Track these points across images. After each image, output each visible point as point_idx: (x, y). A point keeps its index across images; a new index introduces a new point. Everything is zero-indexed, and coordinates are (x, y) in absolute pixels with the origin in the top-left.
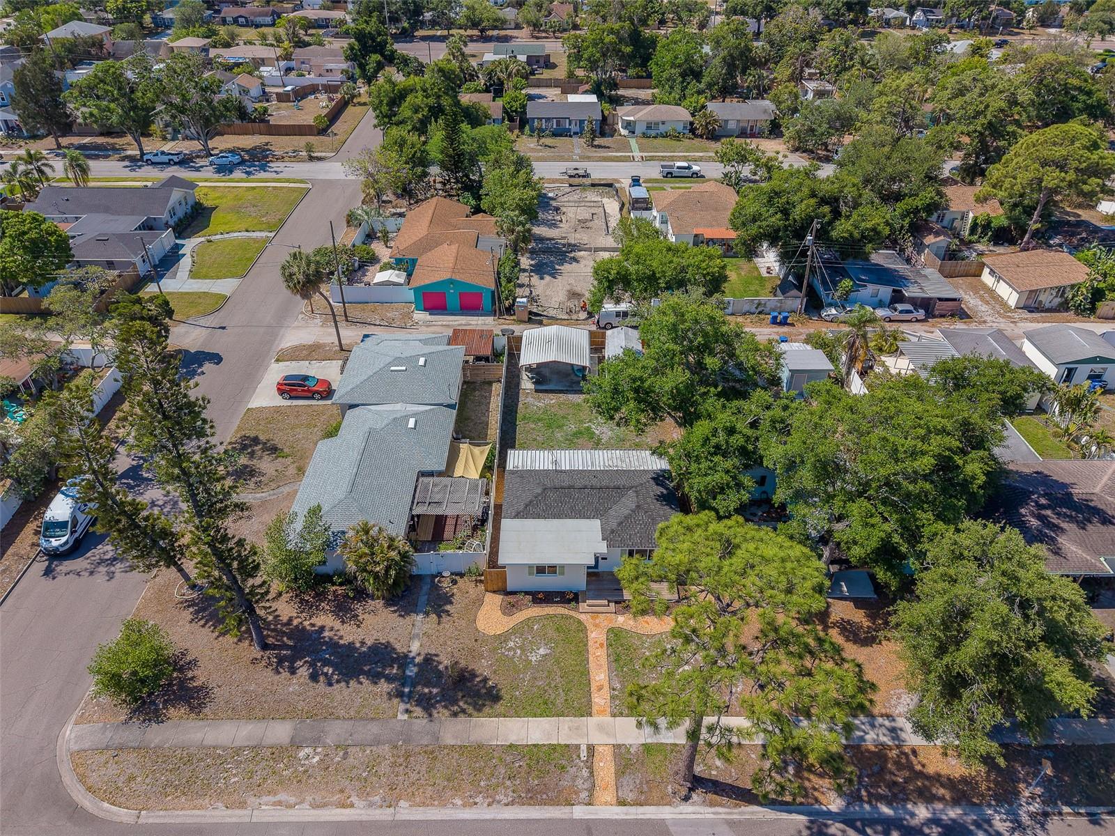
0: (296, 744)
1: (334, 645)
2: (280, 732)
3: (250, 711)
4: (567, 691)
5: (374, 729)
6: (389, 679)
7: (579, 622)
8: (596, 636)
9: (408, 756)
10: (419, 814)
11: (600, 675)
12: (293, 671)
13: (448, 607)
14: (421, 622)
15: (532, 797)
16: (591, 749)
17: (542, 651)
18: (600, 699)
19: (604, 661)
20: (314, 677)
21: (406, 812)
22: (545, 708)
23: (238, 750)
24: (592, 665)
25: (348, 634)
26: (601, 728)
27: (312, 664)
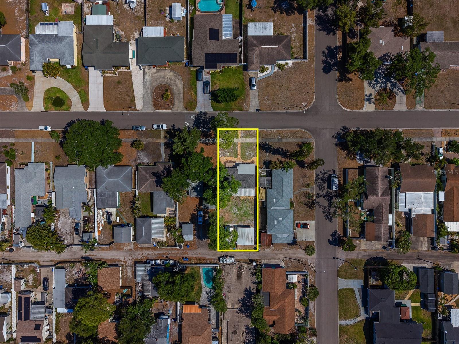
0: (281, 139)
1: (281, 155)
2: (284, 140)
3: (290, 144)
4: (244, 147)
5: (271, 141)
6: (272, 148)
7: (242, 159)
8: (239, 156)
9: (266, 137)
10: (263, 129)
11: (239, 149)
12: (286, 150)
13: (264, 162)
14: (267, 159)
15: (249, 131)
16: (241, 138)
17: (248, 154)
18: (239, 145)
19: (238, 152)
20: (282, 149)
21: (265, 130)
22: (247, 144)
23: (289, 138)
24: (240, 151)
25: (280, 157)
26: (239, 141)
27: (283, 151)
